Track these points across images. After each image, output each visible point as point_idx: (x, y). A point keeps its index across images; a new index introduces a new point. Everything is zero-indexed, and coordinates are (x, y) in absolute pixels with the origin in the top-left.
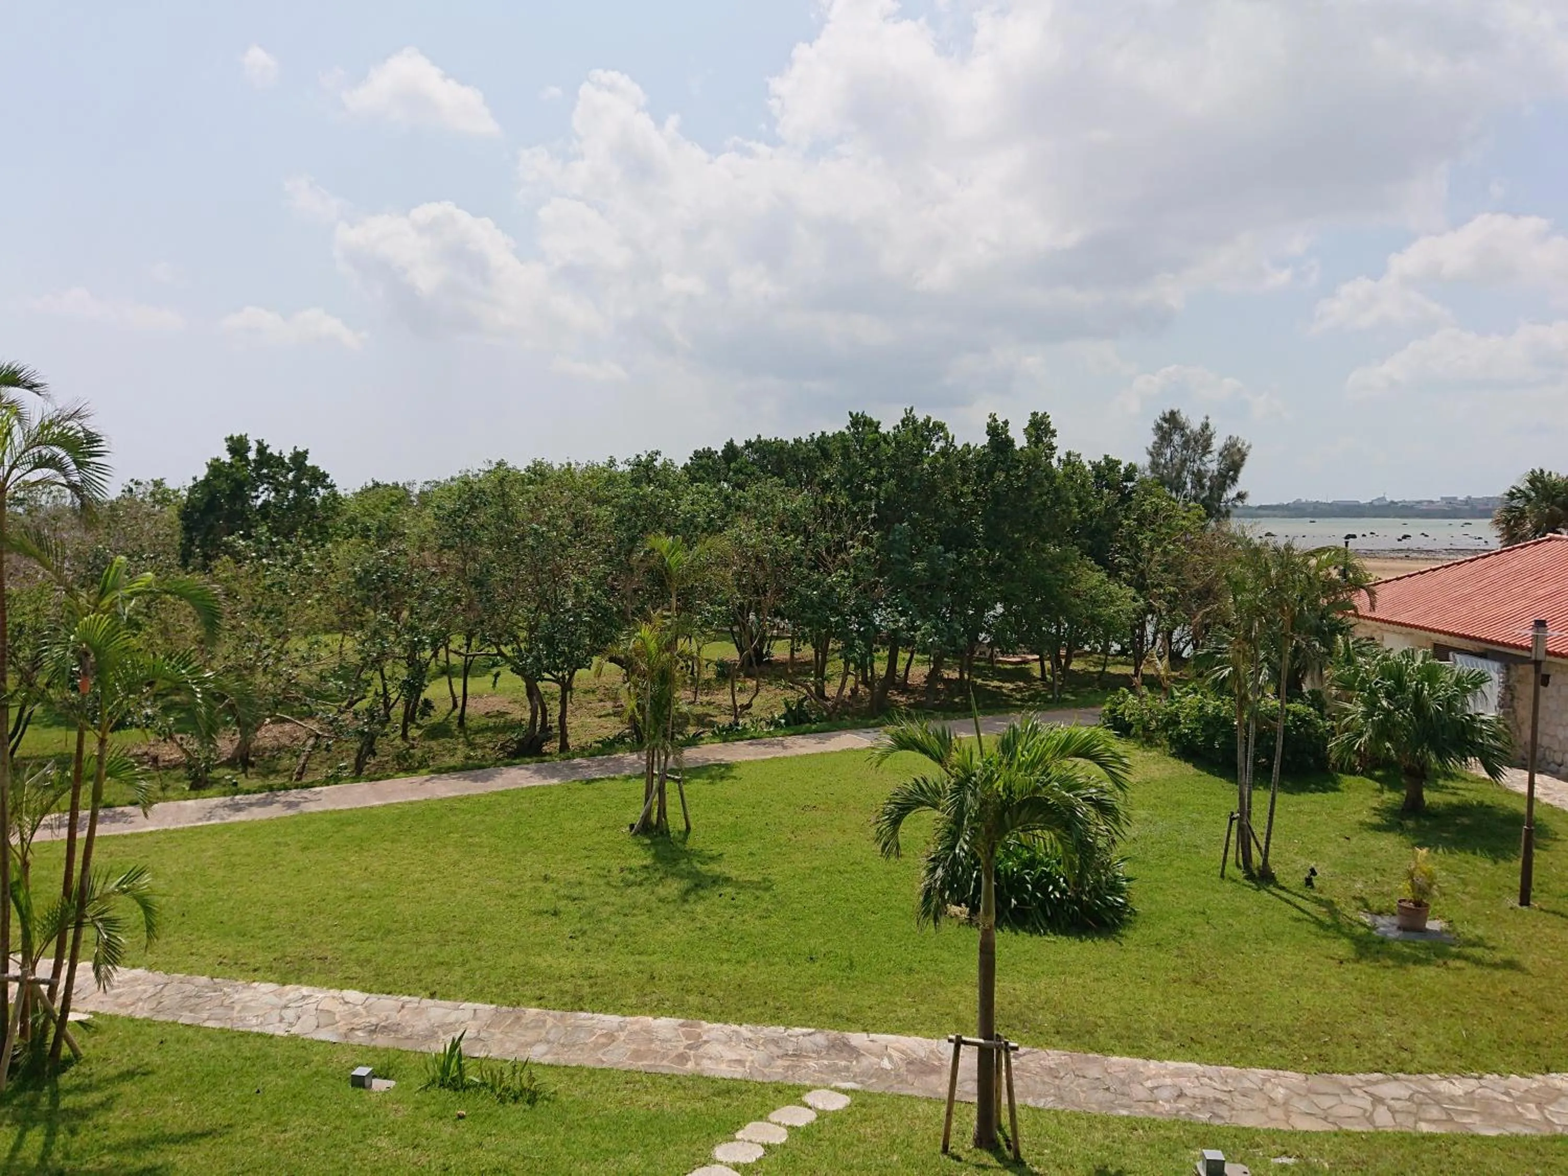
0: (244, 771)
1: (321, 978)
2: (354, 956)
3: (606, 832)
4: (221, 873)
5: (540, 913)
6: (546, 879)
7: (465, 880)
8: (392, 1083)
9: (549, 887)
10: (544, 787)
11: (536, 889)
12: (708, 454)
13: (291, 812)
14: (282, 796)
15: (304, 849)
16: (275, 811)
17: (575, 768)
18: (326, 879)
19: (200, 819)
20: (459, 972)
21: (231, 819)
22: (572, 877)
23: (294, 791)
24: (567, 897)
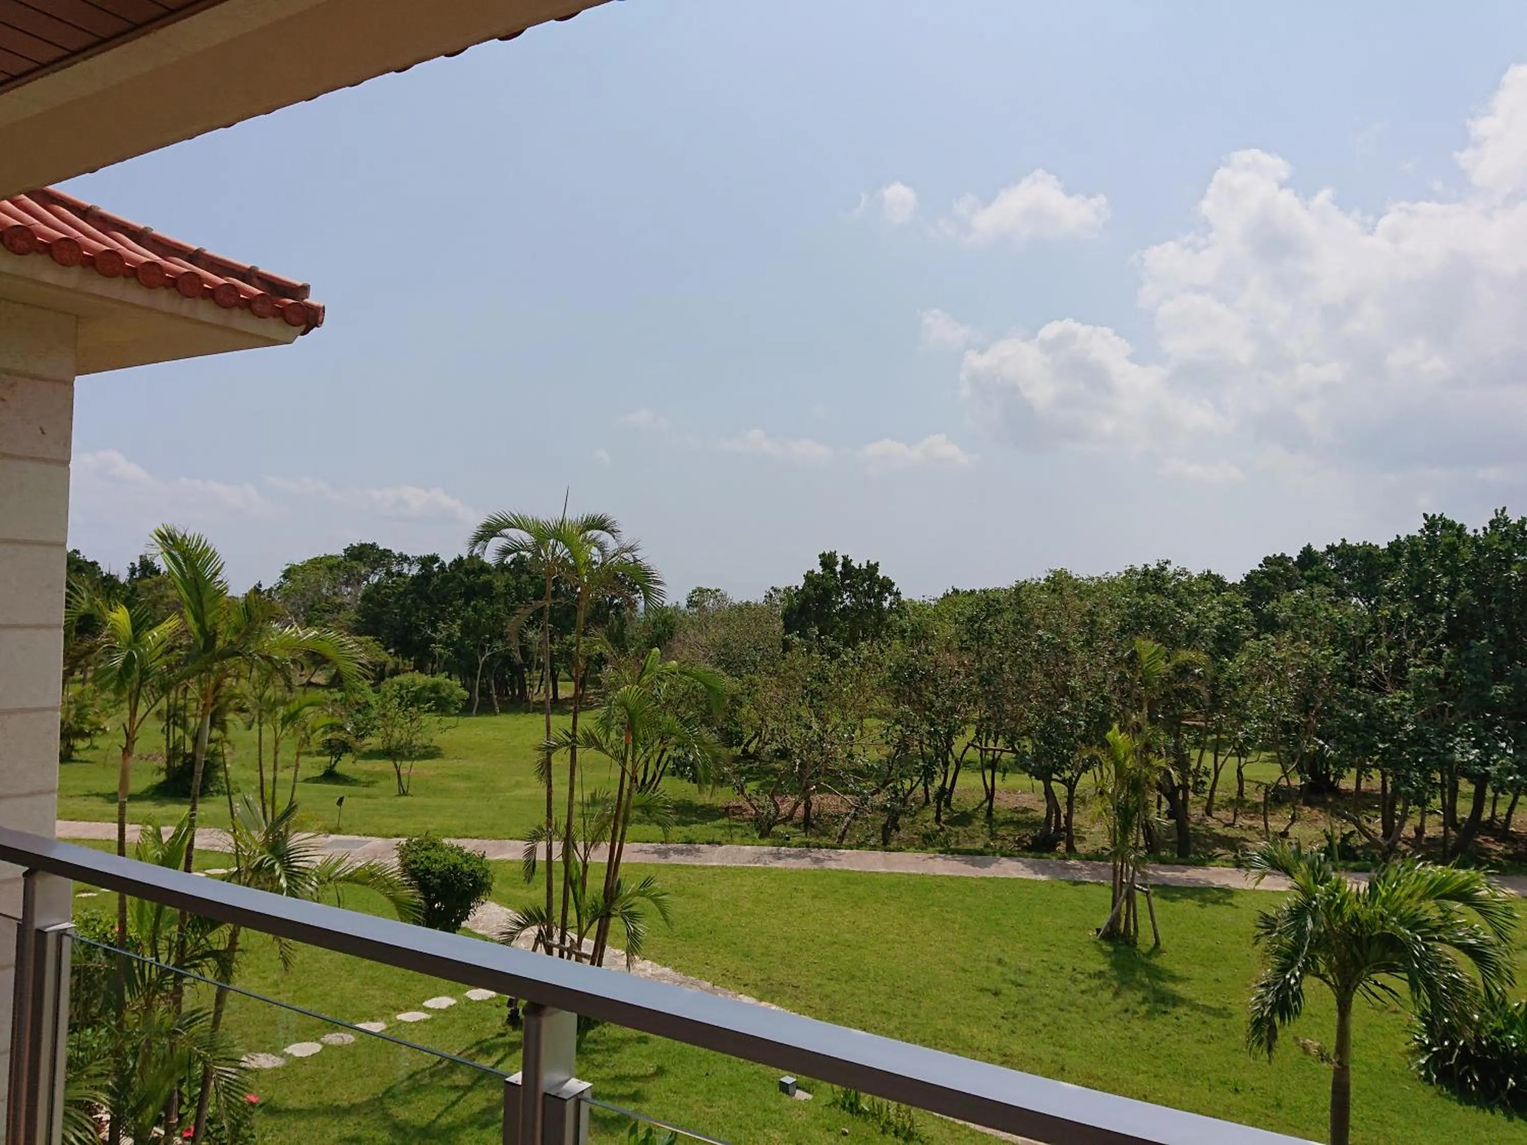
0: (805, 831)
1: (788, 1002)
2: (819, 990)
3: (1071, 932)
4: (748, 905)
5: (982, 990)
6: (1000, 962)
7: (929, 949)
8: (810, 1097)
9: (999, 969)
10: (1030, 881)
11: (988, 969)
12: (1282, 560)
13: (816, 867)
14: (815, 853)
15: (814, 897)
16: (805, 864)
17: (1067, 868)
18: (821, 924)
19: (749, 862)
20: (896, 1022)
21: (771, 865)
22: (1025, 965)
23: (824, 850)
24: (1013, 983)
